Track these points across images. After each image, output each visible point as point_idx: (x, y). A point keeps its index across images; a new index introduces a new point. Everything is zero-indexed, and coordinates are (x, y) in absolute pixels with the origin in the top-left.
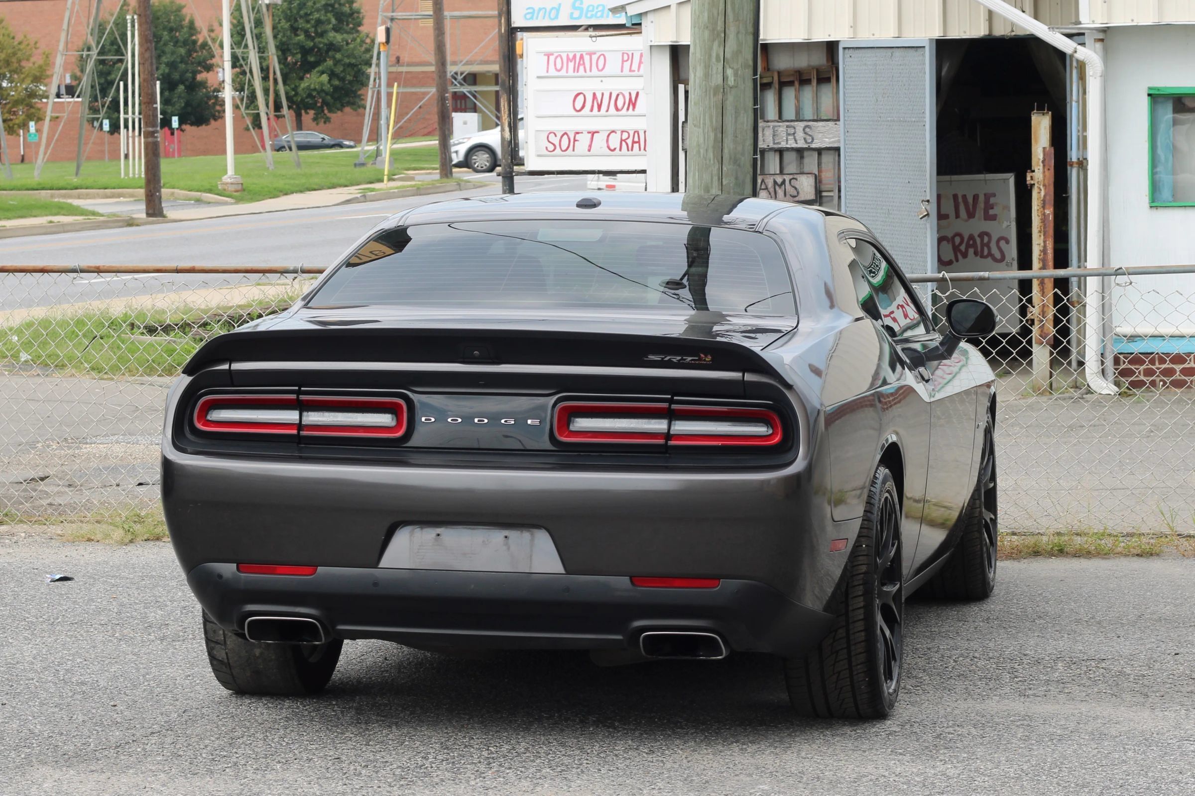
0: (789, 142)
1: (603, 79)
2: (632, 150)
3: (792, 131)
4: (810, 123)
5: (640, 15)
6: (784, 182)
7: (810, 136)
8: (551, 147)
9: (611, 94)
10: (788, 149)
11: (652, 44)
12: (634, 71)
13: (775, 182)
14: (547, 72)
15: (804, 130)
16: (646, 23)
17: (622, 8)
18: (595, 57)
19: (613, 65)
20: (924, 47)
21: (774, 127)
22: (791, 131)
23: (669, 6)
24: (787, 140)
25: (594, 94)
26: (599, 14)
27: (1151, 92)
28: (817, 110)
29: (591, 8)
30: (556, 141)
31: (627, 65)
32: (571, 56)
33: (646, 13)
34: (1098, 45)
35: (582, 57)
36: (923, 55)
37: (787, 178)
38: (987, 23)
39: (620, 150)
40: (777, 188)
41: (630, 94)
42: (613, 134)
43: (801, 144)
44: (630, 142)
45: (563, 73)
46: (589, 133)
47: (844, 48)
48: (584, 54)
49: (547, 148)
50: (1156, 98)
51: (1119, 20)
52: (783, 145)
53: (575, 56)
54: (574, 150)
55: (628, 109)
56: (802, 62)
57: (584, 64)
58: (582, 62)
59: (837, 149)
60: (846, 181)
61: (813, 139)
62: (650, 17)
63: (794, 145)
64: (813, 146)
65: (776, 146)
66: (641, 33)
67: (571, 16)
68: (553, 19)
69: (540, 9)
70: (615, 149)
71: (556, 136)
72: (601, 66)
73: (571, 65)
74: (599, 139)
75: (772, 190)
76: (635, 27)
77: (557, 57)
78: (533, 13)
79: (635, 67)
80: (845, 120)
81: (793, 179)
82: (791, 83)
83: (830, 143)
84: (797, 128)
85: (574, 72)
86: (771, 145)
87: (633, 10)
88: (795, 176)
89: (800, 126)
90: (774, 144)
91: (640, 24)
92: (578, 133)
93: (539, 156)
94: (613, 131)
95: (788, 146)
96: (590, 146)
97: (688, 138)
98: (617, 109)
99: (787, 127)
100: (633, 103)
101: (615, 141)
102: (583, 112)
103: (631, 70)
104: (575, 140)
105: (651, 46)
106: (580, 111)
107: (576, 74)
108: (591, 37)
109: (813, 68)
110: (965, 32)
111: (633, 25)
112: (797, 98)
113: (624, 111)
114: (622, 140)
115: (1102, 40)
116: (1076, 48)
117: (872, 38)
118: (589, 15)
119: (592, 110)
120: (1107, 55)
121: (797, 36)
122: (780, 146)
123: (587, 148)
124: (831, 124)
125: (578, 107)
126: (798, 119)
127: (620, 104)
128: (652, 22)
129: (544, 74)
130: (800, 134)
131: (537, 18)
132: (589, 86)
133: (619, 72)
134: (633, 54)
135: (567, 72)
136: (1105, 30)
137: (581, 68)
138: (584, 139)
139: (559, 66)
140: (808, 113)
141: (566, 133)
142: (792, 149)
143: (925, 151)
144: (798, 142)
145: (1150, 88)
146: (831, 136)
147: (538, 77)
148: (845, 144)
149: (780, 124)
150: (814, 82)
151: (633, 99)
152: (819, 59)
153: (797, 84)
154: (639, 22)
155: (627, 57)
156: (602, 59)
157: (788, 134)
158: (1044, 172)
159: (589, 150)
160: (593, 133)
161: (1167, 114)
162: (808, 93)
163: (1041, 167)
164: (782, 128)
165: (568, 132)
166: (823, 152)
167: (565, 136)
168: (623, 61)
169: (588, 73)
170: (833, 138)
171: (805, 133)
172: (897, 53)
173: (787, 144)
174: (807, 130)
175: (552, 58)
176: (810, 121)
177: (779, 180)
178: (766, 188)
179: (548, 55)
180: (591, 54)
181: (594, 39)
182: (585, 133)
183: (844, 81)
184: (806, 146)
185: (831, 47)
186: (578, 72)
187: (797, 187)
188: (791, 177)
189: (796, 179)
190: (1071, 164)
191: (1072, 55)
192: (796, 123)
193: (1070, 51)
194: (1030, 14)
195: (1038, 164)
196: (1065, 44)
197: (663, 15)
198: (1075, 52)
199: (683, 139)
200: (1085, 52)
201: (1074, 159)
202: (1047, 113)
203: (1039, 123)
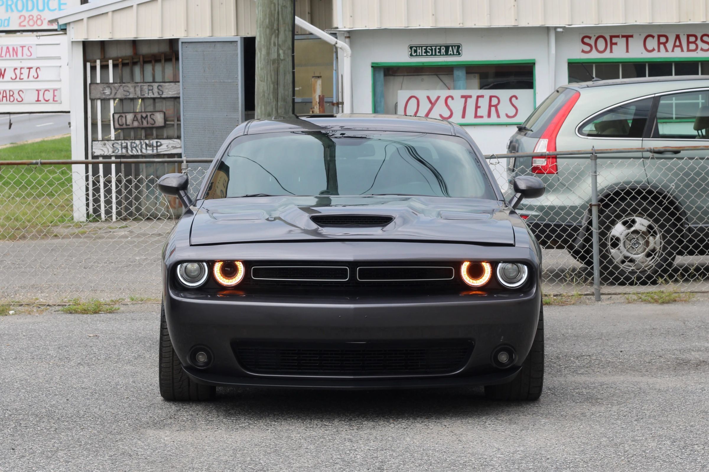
0: (150, 94)
3: (151, 88)
4: (161, 84)
5: (66, 24)
6: (147, 116)
7: (161, 91)
10: (148, 98)
11: (73, 40)
12: (3, 57)
13: (142, 117)
15: (158, 87)
16: (69, 29)
17: (56, 20)
20: (237, 41)
21: (141, 86)
23: (82, 20)
24: (148, 93)
27: (374, 65)
28: (163, 77)
33: (69, 23)
34: (347, 40)
36: (237, 46)
37: (149, 114)
40: (143, 120)
43: (156, 95)
47: (182, 43)
50: (376, 68)
51: (359, 26)
52: (146, 96)
56: (155, 50)
59: (178, 98)
60: (184, 115)
61: (163, 93)
62: (72, 25)
63: (153, 96)
64: (163, 96)
65: (142, 97)
66: (66, 34)
75: (140, 121)
76: (63, 31)
80: (183, 82)
81: (152, 114)
82: (149, 62)
83: (172, 95)
84: (154, 87)
86: (140, 96)
87: (61, 22)
88: (153, 113)
89: (155, 85)
90: (141, 95)
95: (149, 96)
97: (93, 91)
99: (149, 86)
105: (72, 42)
108: (37, 36)
109: (162, 53)
110: (248, 34)
111: (62, 29)
112: (153, 70)
115: (349, 37)
116: (337, 42)
117: (197, 37)
120: (351, 46)
121: (155, 35)
122: (144, 96)
124: (172, 84)
126: (154, 82)
128: (73, 28)
130: (156, 90)
136: (349, 32)
140: (158, 78)
142: (151, 98)
143: (238, 98)
145: (372, 63)
146: (173, 91)
148: (183, 95)
149: (145, 84)
150: (163, 61)
152: (165, 48)
153: (153, 62)
154: (65, 28)
157: (149, 90)
158: (319, 108)
161: (381, 75)
162: (158, 68)
163: (318, 106)
164: (145, 87)
170: (175, 91)
171: (159, 89)
172: (218, 45)
173: (148, 95)
174: (160, 87)
176: (161, 82)
177: (144, 115)
178: (137, 120)
181: (38, 37)
183: (182, 60)
184: (159, 96)
185: (173, 43)
187: (154, 119)
188: (151, 113)
189: (154, 115)
190: (333, 104)
191: (335, 45)
192: (153, 84)
193: (333, 43)
194: (309, 22)
195: (316, 105)
196: (331, 39)
197: (79, 25)
198: (336, 43)
199: (90, 93)
200: (342, 44)
201: (335, 101)
202: (321, 77)
203: (316, 82)
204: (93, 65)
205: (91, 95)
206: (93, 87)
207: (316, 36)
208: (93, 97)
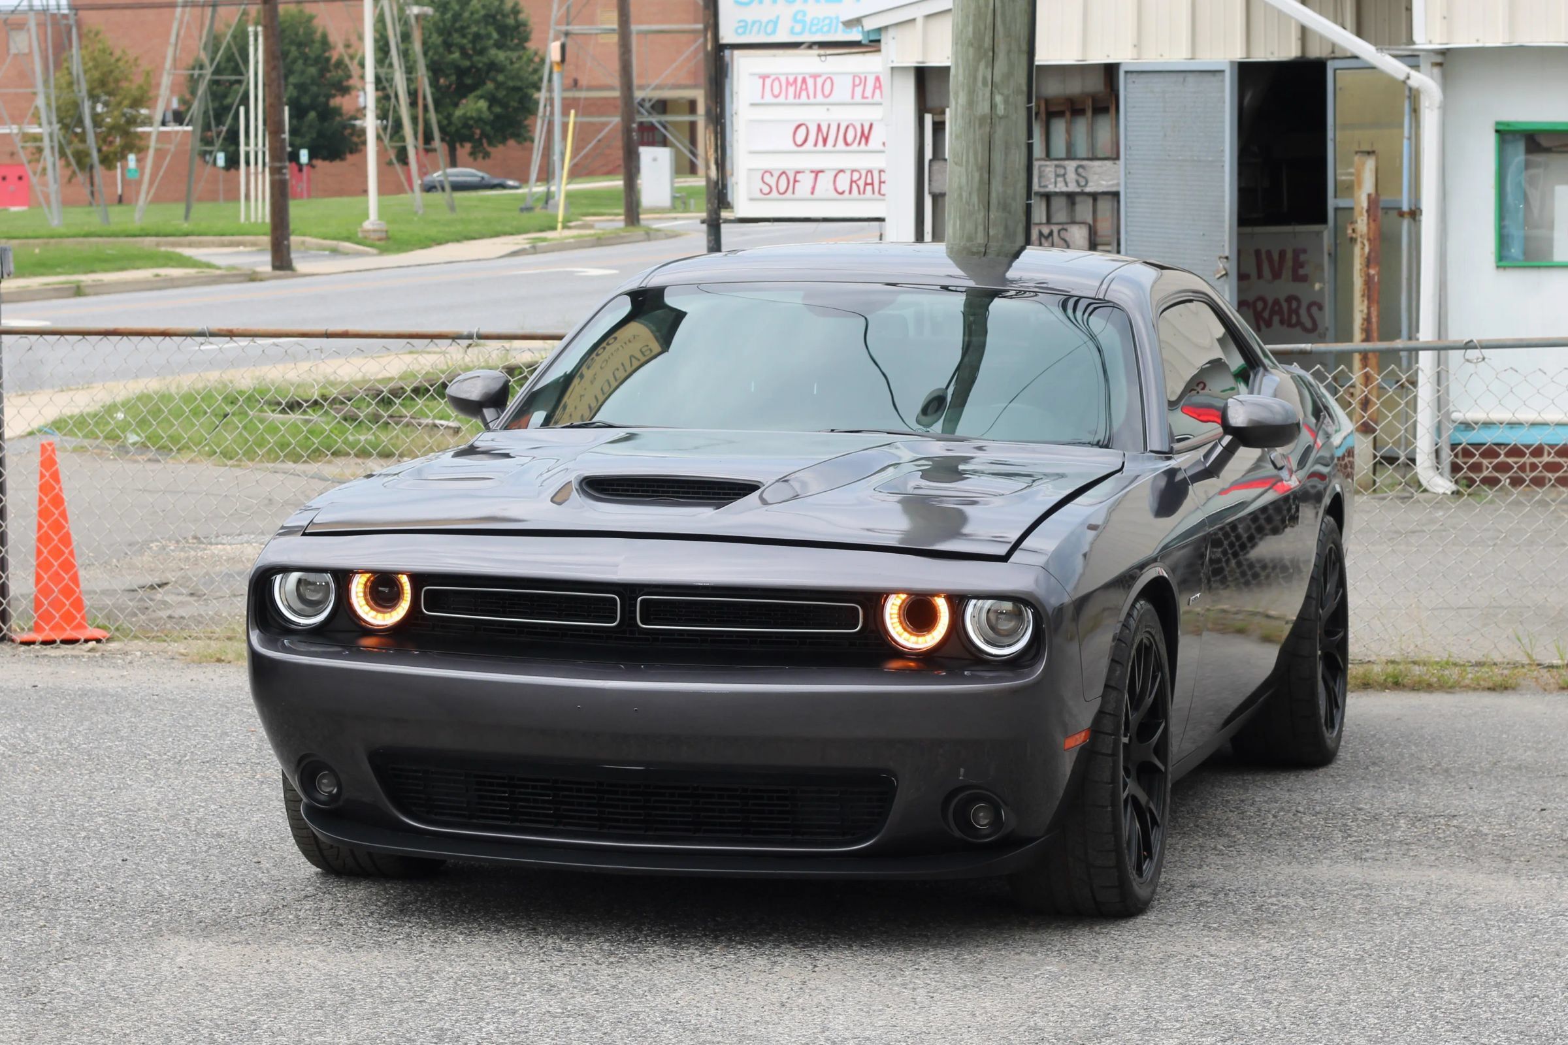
0: (1058, 185)
1: (830, 107)
2: (864, 193)
4: (1084, 163)
5: (879, 30)
6: (1051, 233)
7: (1083, 177)
8: (766, 190)
9: (839, 126)
10: (1056, 194)
11: (894, 65)
12: (867, 98)
13: (1041, 234)
14: (763, 97)
15: (1076, 170)
16: (887, 41)
17: (857, 21)
18: (820, 81)
19: (842, 91)
20: (1223, 71)
21: (1044, 166)
22: (1061, 171)
23: (914, 20)
24: (1056, 183)
25: (819, 126)
26: (826, 29)
27: (1500, 128)
28: (1093, 146)
29: (815, 22)
30: (772, 181)
31: (859, 90)
32: (791, 79)
33: (886, 28)
34: (1436, 70)
35: (804, 80)
36: (1223, 81)
37: (1055, 229)
38: (1299, 43)
39: (850, 192)
40: (1043, 240)
41: (862, 126)
42: (841, 175)
43: (1073, 188)
44: (861, 183)
45: (782, 99)
46: (812, 172)
47: (1126, 72)
48: (807, 77)
49: (761, 190)
50: (1505, 134)
51: (1461, 40)
52: (1051, 188)
53: (795, 80)
54: (793, 193)
55: (860, 143)
56: (1074, 88)
57: (807, 89)
58: (804, 87)
59: (1116, 195)
60: (1126, 232)
61: (1087, 182)
62: (891, 32)
63: (1065, 189)
64: (1088, 190)
65: (1042, 190)
66: (879, 51)
67: (792, 32)
68: (770, 34)
69: (754, 23)
70: (843, 193)
71: (772, 175)
72: (827, 92)
73: (791, 90)
74: (825, 181)
76: (872, 44)
77: (774, 80)
78: (745, 27)
79: (868, 93)
80: (1126, 159)
81: (1063, 229)
82: (1061, 114)
83: (1108, 186)
84: (1068, 168)
85: (795, 97)
87: (870, 24)
88: (1065, 226)
89: (1071, 165)
90: (1040, 186)
91: (879, 41)
92: (798, 172)
93: (752, 199)
94: (842, 171)
95: (1057, 190)
96: (813, 188)
97: (935, 178)
98: (847, 144)
99: (1056, 166)
100: (865, 137)
101: (843, 182)
102: (805, 147)
103: (864, 97)
104: (795, 181)
105: (892, 68)
106: (801, 145)
107: (797, 101)
108: (819, 56)
109: (1088, 96)
110: (1272, 53)
111: (871, 41)
112: (1069, 132)
113: (855, 147)
114: (852, 182)
115: (1440, 65)
116: (1410, 74)
117: (1161, 60)
118: (814, 29)
119: (816, 145)
120: (1446, 82)
121: (1069, 57)
122: (1047, 190)
123: (809, 190)
124: (1108, 163)
125: (799, 142)
126: (1070, 157)
127: (850, 139)
128: (893, 38)
129: (759, 101)
130: (1071, 176)
131: (750, 32)
132: (813, 115)
133: (848, 99)
134: (866, 78)
135: (786, 98)
136: (1444, 53)
137: (804, 94)
138: (806, 181)
139: (776, 91)
140: (1082, 149)
141: (784, 173)
142: (1062, 194)
143: (1223, 197)
144: (1069, 185)
145: (1498, 123)
146: (1109, 178)
147: (752, 105)
148: (1126, 187)
149: (1049, 163)
150: (1089, 113)
151: (866, 132)
152: (1095, 85)
153: (1068, 114)
154: (878, 38)
155: (859, 80)
156: (828, 83)
157: (1057, 176)
158: (1369, 224)
159: (812, 193)
160: (817, 173)
161: (1518, 155)
162: (1081, 126)
163: (1365, 218)
164: (1050, 169)
165: (788, 172)
166: (1099, 197)
167: (784, 177)
168: (854, 86)
169: (812, 100)
170: (1111, 180)
171: (1078, 174)
172: (1191, 79)
173: (1056, 186)
174: (1080, 170)
175: (768, 82)
176: (1083, 159)
177: (1046, 231)
179: (764, 77)
180: (815, 77)
181: (823, 58)
182: (807, 172)
183: (1126, 112)
184: (1078, 190)
185: (1110, 71)
186: (799, 97)
187: (1067, 239)
188: (1060, 227)
189: (1066, 230)
190: (1401, 214)
191: (1404, 82)
192: (1066, 162)
193: (1402, 77)
194: (1352, 32)
195: (1361, 214)
196: (1395, 68)
197: (907, 30)
198: (1408, 78)
199: (930, 181)
200: (1425, 81)
201: (1405, 208)
202: (1373, 152)
203: (1363, 164)
204: (938, 119)
205: (933, 184)
206: (937, 166)
207: (1365, 62)
208: (937, 190)
